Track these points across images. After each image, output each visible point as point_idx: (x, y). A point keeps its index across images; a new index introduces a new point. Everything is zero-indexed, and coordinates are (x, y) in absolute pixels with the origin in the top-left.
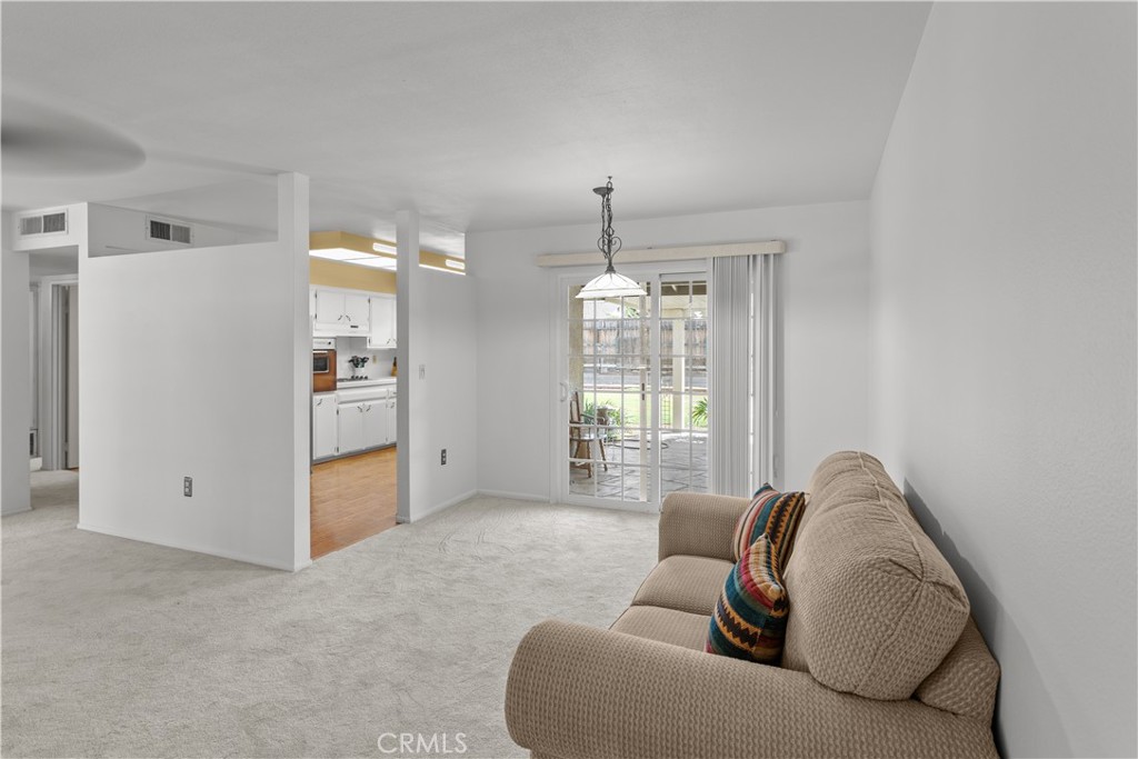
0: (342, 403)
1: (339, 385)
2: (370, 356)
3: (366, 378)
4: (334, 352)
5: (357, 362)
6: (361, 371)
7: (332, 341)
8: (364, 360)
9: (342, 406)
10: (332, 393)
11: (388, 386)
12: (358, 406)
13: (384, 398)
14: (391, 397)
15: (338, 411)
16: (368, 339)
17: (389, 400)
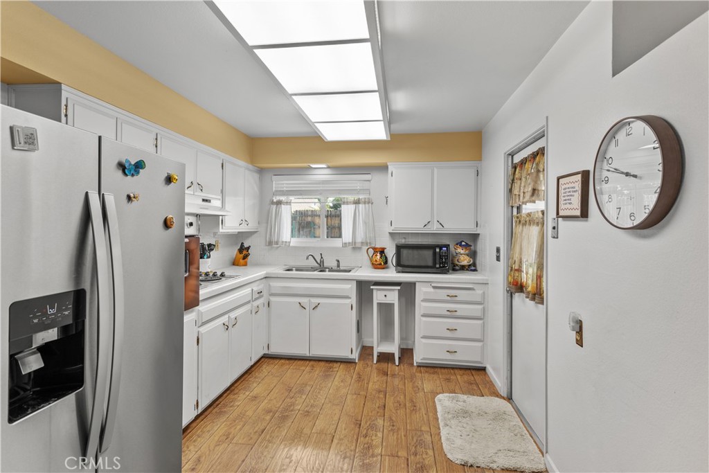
0: (204, 324)
1: (205, 291)
2: (217, 242)
3: (223, 275)
4: (196, 241)
5: (203, 251)
6: (208, 265)
7: (194, 221)
8: (211, 248)
9: (203, 329)
10: (192, 312)
11: (252, 284)
12: (223, 322)
13: (249, 302)
14: (256, 299)
15: (198, 339)
16: (221, 217)
17: (254, 303)
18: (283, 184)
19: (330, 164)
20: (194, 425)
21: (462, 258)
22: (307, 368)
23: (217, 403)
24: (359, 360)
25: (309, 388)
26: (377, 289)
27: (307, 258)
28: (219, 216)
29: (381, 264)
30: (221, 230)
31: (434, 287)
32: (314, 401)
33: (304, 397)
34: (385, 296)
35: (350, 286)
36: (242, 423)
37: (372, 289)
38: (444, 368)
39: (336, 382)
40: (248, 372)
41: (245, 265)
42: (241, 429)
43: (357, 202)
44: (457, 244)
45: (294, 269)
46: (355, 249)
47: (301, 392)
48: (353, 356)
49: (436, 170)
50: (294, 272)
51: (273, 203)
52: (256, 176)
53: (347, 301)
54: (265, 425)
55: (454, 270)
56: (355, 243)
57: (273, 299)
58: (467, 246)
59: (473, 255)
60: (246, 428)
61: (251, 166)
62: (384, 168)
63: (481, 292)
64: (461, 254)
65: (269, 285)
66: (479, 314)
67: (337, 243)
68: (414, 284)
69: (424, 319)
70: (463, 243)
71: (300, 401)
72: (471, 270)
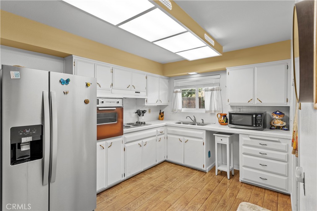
0: (127, 143)
1: (125, 130)
2: (147, 109)
3: (144, 123)
4: (121, 109)
5: (140, 113)
6: (142, 119)
7: (120, 101)
8: (144, 112)
9: (127, 145)
10: (121, 137)
11: (157, 128)
12: (139, 143)
13: (155, 136)
14: (159, 135)
15: (124, 149)
16: (146, 99)
17: (158, 137)
18: (179, 83)
19: (199, 72)
20: (123, 183)
21: (276, 121)
22: (180, 169)
23: (136, 176)
24: (209, 172)
25: (175, 179)
26: (217, 136)
27: (187, 118)
28: (145, 99)
29: (223, 123)
30: (146, 105)
31: (251, 138)
32: (174, 186)
33: (170, 183)
34: (221, 140)
35: (202, 133)
36: (139, 187)
37: (215, 136)
38: (259, 187)
39: (189, 180)
40: (155, 166)
41: (162, 120)
42: (137, 190)
43: (212, 90)
44: (273, 113)
45: (182, 123)
46: (211, 114)
47: (170, 180)
48: (204, 169)
49: (256, 68)
50: (182, 125)
51: (174, 92)
52: (167, 81)
53: (201, 140)
54: (147, 191)
55: (271, 129)
56: (211, 111)
57: (169, 136)
58: (281, 113)
59: (287, 120)
60: (139, 190)
61: (163, 77)
62: (224, 71)
63: (285, 144)
64: (276, 119)
65: (167, 129)
66: (284, 158)
67: (202, 111)
68: (238, 135)
69: (244, 156)
70: (278, 112)
71: (168, 184)
72: (284, 130)
